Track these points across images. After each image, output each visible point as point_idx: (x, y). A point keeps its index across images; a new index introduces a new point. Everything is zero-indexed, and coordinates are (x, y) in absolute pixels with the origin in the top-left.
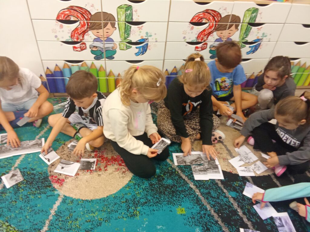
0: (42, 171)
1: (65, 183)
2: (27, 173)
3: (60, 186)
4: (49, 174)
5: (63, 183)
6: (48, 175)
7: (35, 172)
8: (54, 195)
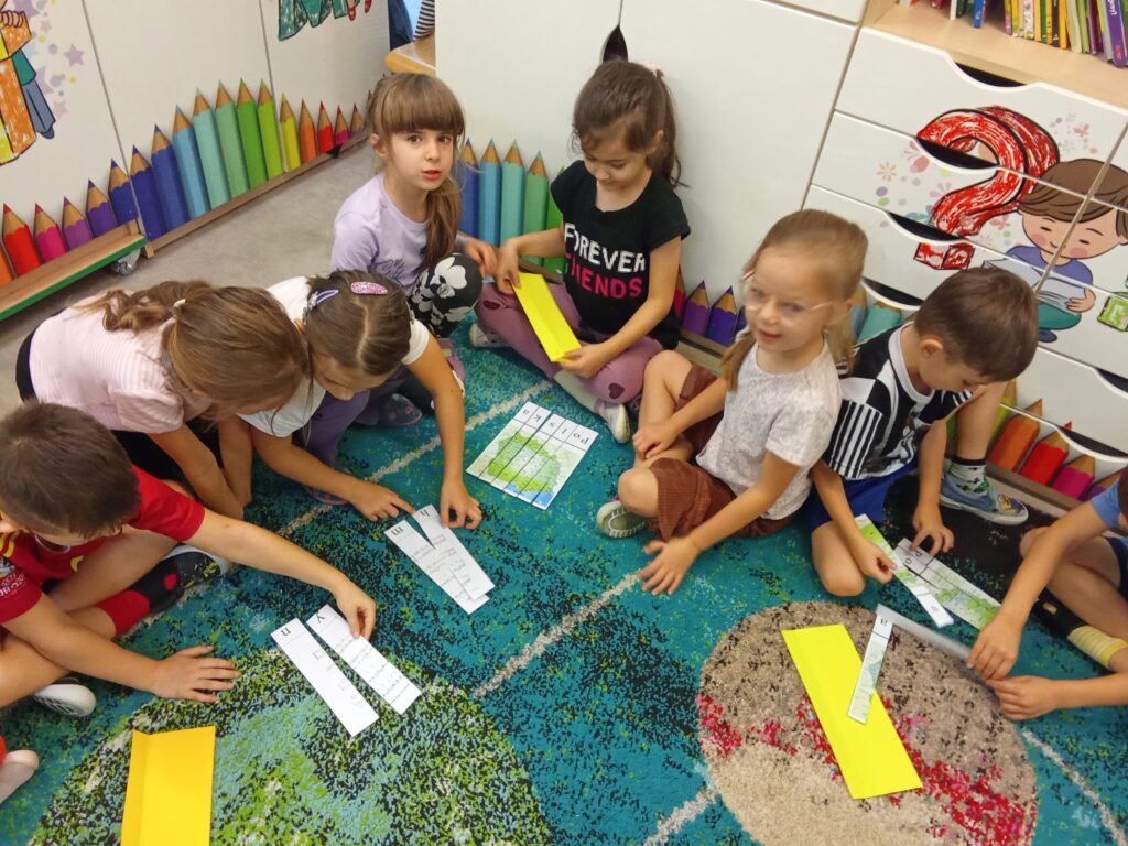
0: (684, 660)
1: (737, 753)
2: (639, 637)
3: (719, 752)
4: (702, 684)
5: (733, 748)
6: (695, 685)
7: (662, 647)
8: (690, 775)
